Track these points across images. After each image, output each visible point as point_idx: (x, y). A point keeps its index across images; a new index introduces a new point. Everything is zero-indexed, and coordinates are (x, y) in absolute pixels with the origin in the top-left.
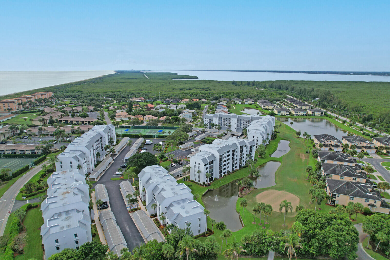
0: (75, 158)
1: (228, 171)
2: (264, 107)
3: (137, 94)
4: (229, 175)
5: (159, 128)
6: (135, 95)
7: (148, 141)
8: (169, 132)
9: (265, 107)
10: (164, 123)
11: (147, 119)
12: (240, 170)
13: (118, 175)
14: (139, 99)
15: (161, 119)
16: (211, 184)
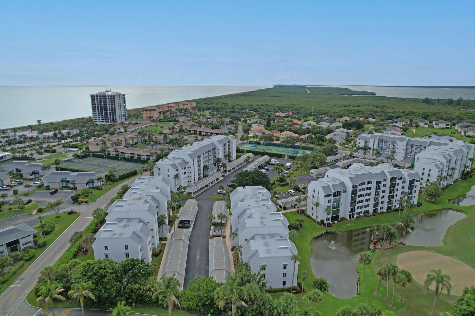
0: (174, 166)
1: (366, 212)
2: (465, 132)
3: (286, 109)
4: (366, 218)
5: (296, 147)
6: (283, 110)
7: (274, 161)
8: (304, 152)
9: (467, 134)
10: (305, 142)
11: (284, 136)
12: (387, 214)
13: (220, 193)
14: (286, 114)
15: (303, 137)
16: (333, 225)
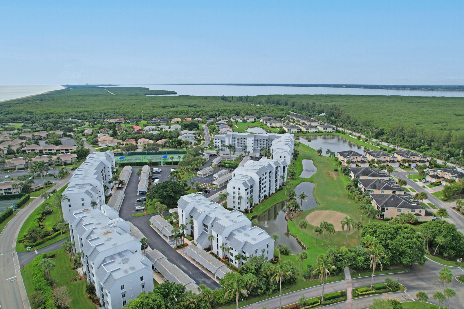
0: (87, 192)
1: (266, 196)
2: (270, 124)
3: (113, 114)
4: (267, 200)
5: (160, 153)
6: (110, 115)
7: (156, 169)
8: (179, 156)
9: (272, 125)
10: (163, 147)
11: (142, 144)
12: (276, 193)
13: (138, 210)
14: (117, 120)
15: (159, 142)
16: (253, 210)
